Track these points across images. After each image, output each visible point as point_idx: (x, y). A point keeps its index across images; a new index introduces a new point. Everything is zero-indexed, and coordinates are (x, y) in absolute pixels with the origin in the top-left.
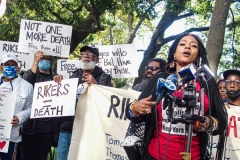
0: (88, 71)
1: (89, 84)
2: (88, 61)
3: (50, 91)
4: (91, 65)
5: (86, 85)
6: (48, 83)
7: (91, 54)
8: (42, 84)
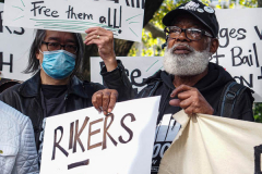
0: (187, 79)
1: (193, 115)
2: (188, 52)
3: (84, 137)
4: (196, 62)
5: (182, 118)
6: (79, 115)
7: (194, 32)
8: (64, 119)
